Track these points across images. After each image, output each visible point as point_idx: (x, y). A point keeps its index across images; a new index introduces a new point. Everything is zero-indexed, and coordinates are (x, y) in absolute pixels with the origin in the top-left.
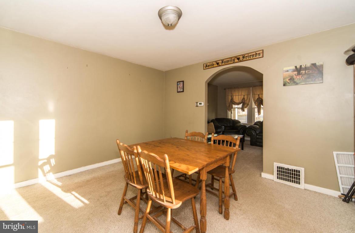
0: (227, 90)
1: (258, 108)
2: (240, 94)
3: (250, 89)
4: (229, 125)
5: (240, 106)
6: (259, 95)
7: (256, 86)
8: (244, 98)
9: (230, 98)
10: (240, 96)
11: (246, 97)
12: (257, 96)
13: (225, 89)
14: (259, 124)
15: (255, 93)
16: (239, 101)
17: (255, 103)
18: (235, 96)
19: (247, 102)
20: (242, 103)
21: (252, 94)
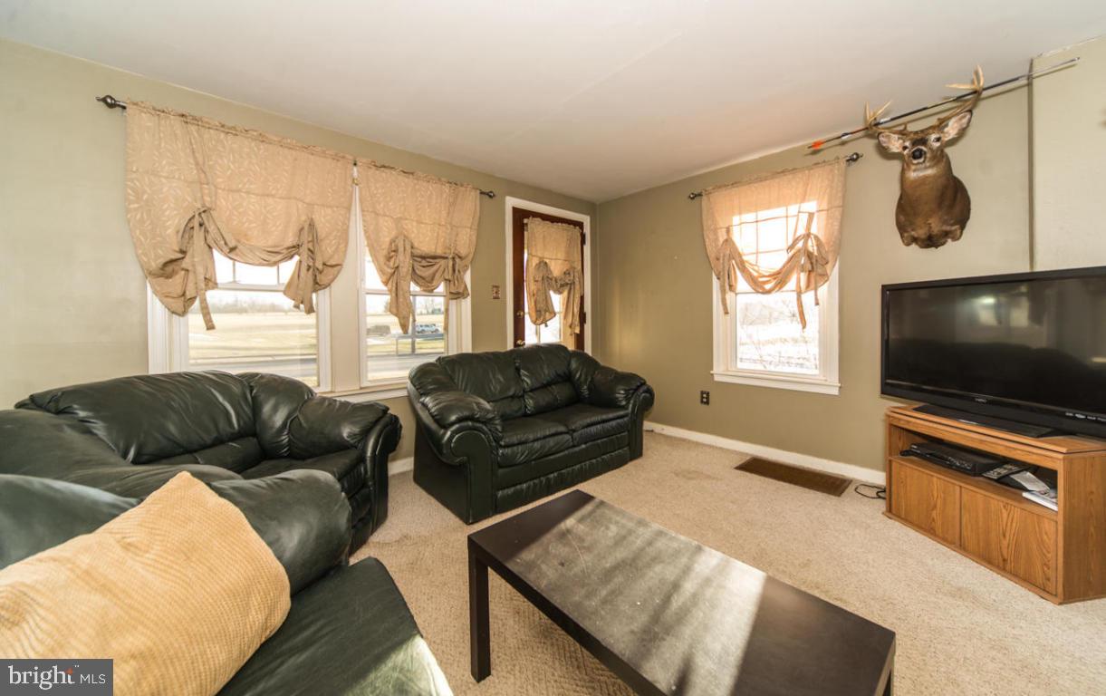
5: (281, 274)
11: (323, 221)
12: (392, 224)
15: (380, 208)
19: (327, 251)
20: (297, 258)
21: (363, 211)
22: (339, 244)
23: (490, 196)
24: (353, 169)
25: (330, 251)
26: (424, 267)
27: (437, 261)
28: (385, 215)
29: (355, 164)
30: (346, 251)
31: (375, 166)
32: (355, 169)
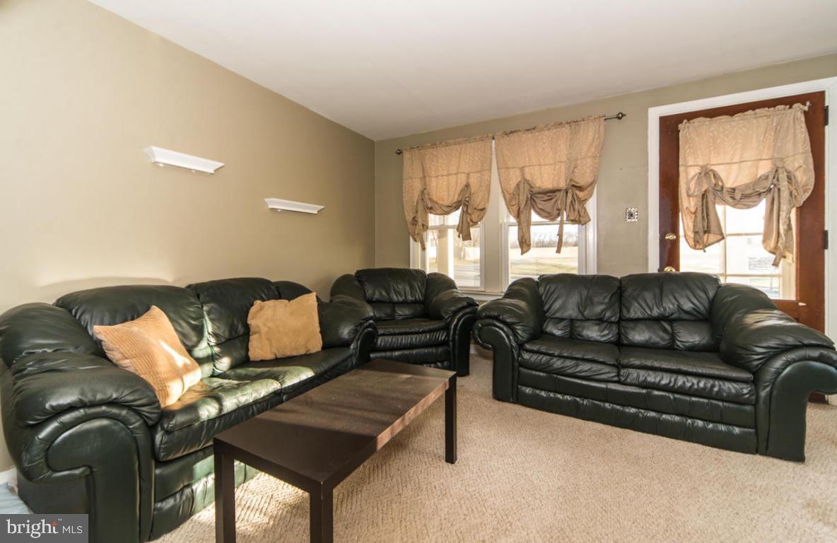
0: (407, 155)
1: (519, 224)
2: (453, 169)
3: (491, 147)
4: (410, 298)
5: (454, 218)
6: (522, 169)
7: (512, 132)
8: (467, 186)
9: (417, 185)
10: (452, 178)
11: (474, 181)
12: (518, 172)
13: (400, 153)
14: (526, 291)
15: (510, 164)
16: (451, 199)
17: (509, 205)
18: (434, 179)
19: (477, 201)
20: (461, 207)
21: (498, 168)
22: (485, 195)
23: (619, 118)
24: (491, 142)
25: (478, 201)
26: (545, 201)
27: (556, 194)
28: (514, 168)
29: (493, 139)
30: (488, 199)
31: (506, 134)
32: (494, 141)
